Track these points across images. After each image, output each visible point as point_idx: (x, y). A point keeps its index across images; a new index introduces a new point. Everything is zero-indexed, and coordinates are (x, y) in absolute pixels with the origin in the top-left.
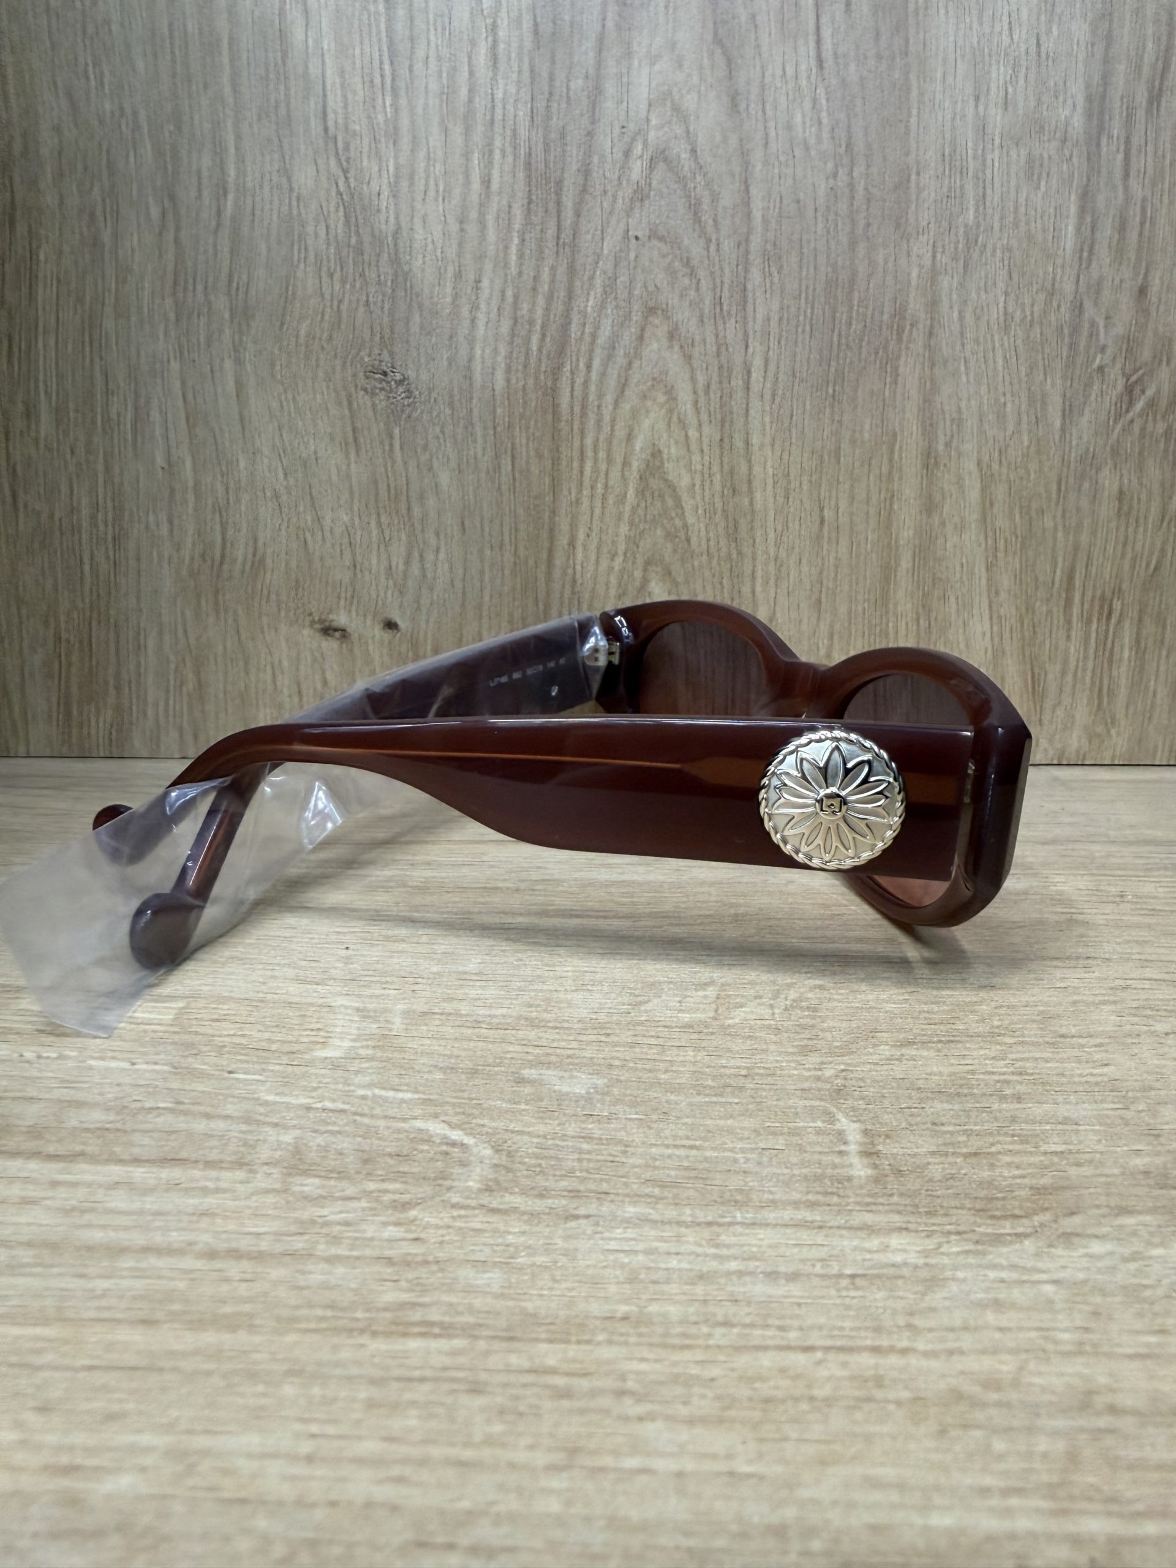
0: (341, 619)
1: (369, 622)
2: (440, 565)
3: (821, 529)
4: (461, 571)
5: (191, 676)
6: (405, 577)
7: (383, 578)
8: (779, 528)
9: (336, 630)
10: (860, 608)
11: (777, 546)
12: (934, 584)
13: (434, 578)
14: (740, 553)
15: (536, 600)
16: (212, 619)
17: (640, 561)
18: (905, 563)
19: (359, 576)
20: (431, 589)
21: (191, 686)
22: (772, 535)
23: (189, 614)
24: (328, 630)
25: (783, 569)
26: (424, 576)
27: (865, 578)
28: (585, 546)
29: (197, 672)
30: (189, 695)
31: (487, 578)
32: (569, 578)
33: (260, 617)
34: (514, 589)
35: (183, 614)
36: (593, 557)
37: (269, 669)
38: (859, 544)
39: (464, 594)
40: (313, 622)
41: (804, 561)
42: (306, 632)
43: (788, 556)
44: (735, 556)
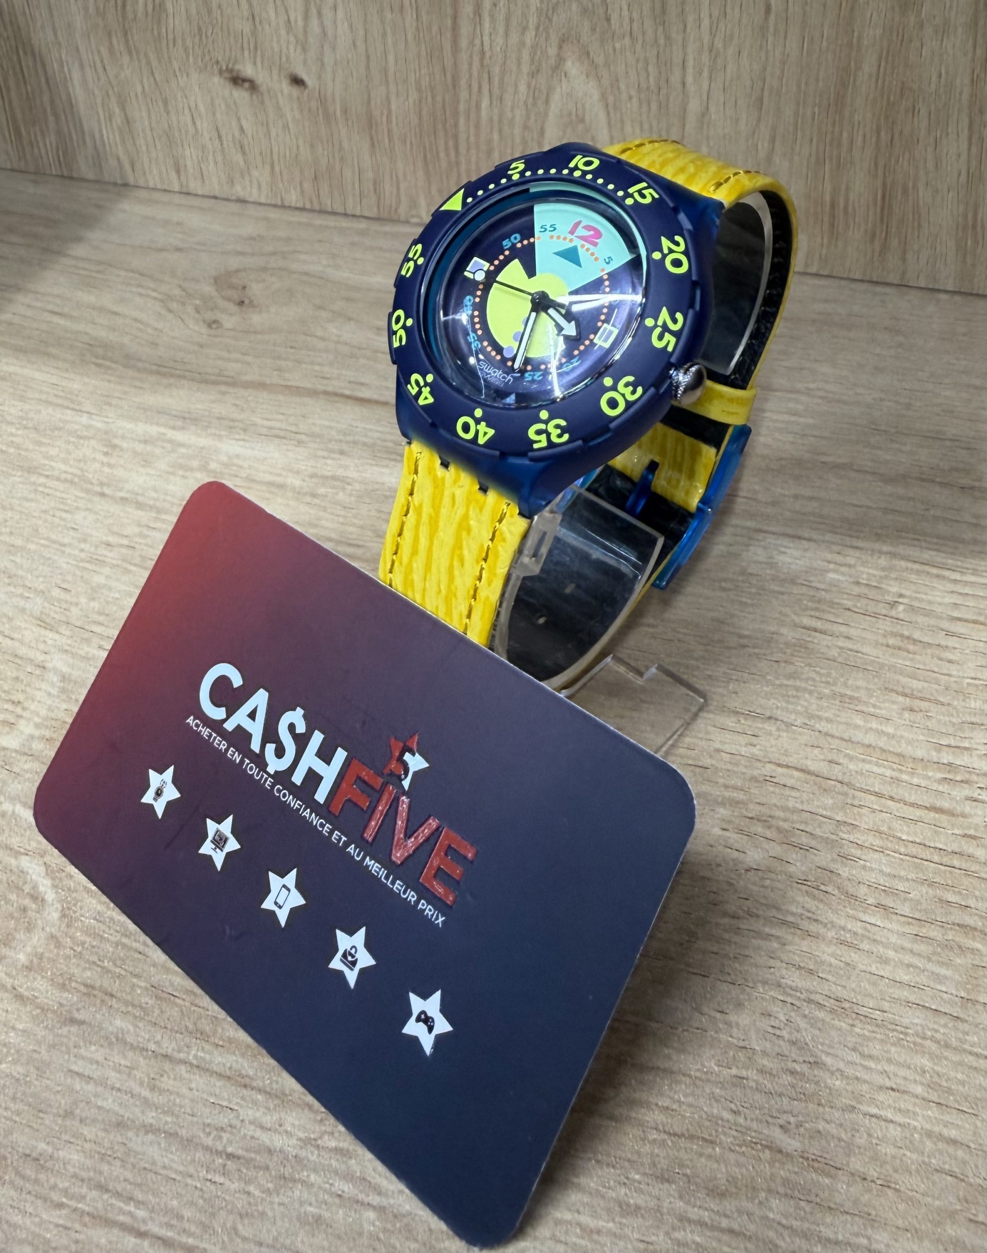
0: (248, 70)
1: (275, 77)
2: (339, 23)
3: (766, 19)
4: (361, 33)
5: (117, 111)
6: (305, 32)
7: (283, 32)
8: (716, 13)
9: (244, 80)
10: (809, 112)
11: (713, 35)
12: (902, 94)
13: (336, 37)
14: (668, 38)
15: (444, 69)
16: (126, 59)
17: (554, 38)
18: (868, 66)
19: (259, 28)
20: (334, 49)
21: (119, 121)
22: (706, 22)
23: (104, 52)
24: (237, 80)
25: (719, 61)
26: (324, 34)
27: (817, 80)
28: (492, 16)
29: (123, 107)
30: (119, 129)
31: (390, 40)
32: (477, 48)
33: (170, 61)
34: (419, 55)
35: (99, 52)
36: (501, 30)
37: (187, 110)
38: (812, 40)
39: (368, 57)
40: (221, 72)
41: (745, 54)
42: (216, 79)
43: (725, 47)
44: (662, 41)
